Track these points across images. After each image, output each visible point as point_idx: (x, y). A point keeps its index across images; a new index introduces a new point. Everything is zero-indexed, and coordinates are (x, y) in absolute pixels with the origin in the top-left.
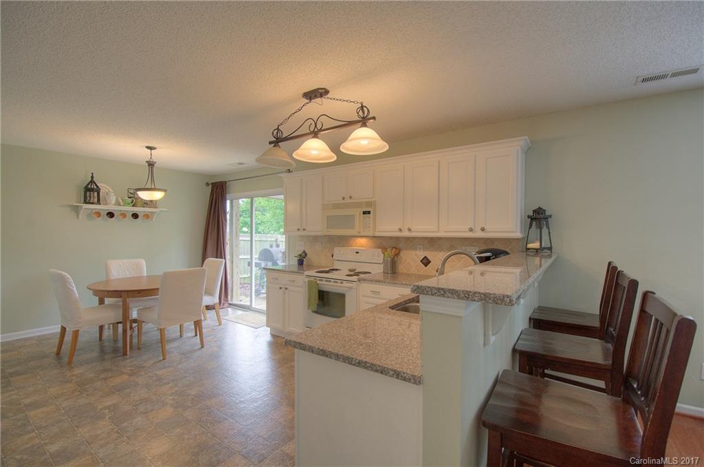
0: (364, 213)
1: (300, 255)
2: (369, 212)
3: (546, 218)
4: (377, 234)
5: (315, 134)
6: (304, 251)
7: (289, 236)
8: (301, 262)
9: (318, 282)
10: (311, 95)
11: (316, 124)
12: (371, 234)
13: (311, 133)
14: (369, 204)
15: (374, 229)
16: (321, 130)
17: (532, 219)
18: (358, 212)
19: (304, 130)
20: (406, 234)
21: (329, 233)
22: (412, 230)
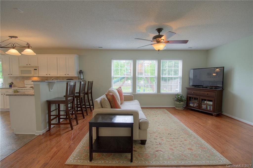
0: (35, 69)
1: (10, 84)
2: (36, 69)
3: (82, 72)
4: (39, 76)
5: (13, 48)
6: (12, 82)
7: (5, 77)
8: (11, 86)
9: (18, 90)
10: (11, 37)
11: (13, 45)
12: (37, 76)
13: (12, 47)
14: (36, 67)
15: (39, 74)
16: (15, 47)
17: (80, 72)
18: (32, 69)
19: (9, 46)
20: (48, 76)
21: (22, 76)
22: (50, 74)
